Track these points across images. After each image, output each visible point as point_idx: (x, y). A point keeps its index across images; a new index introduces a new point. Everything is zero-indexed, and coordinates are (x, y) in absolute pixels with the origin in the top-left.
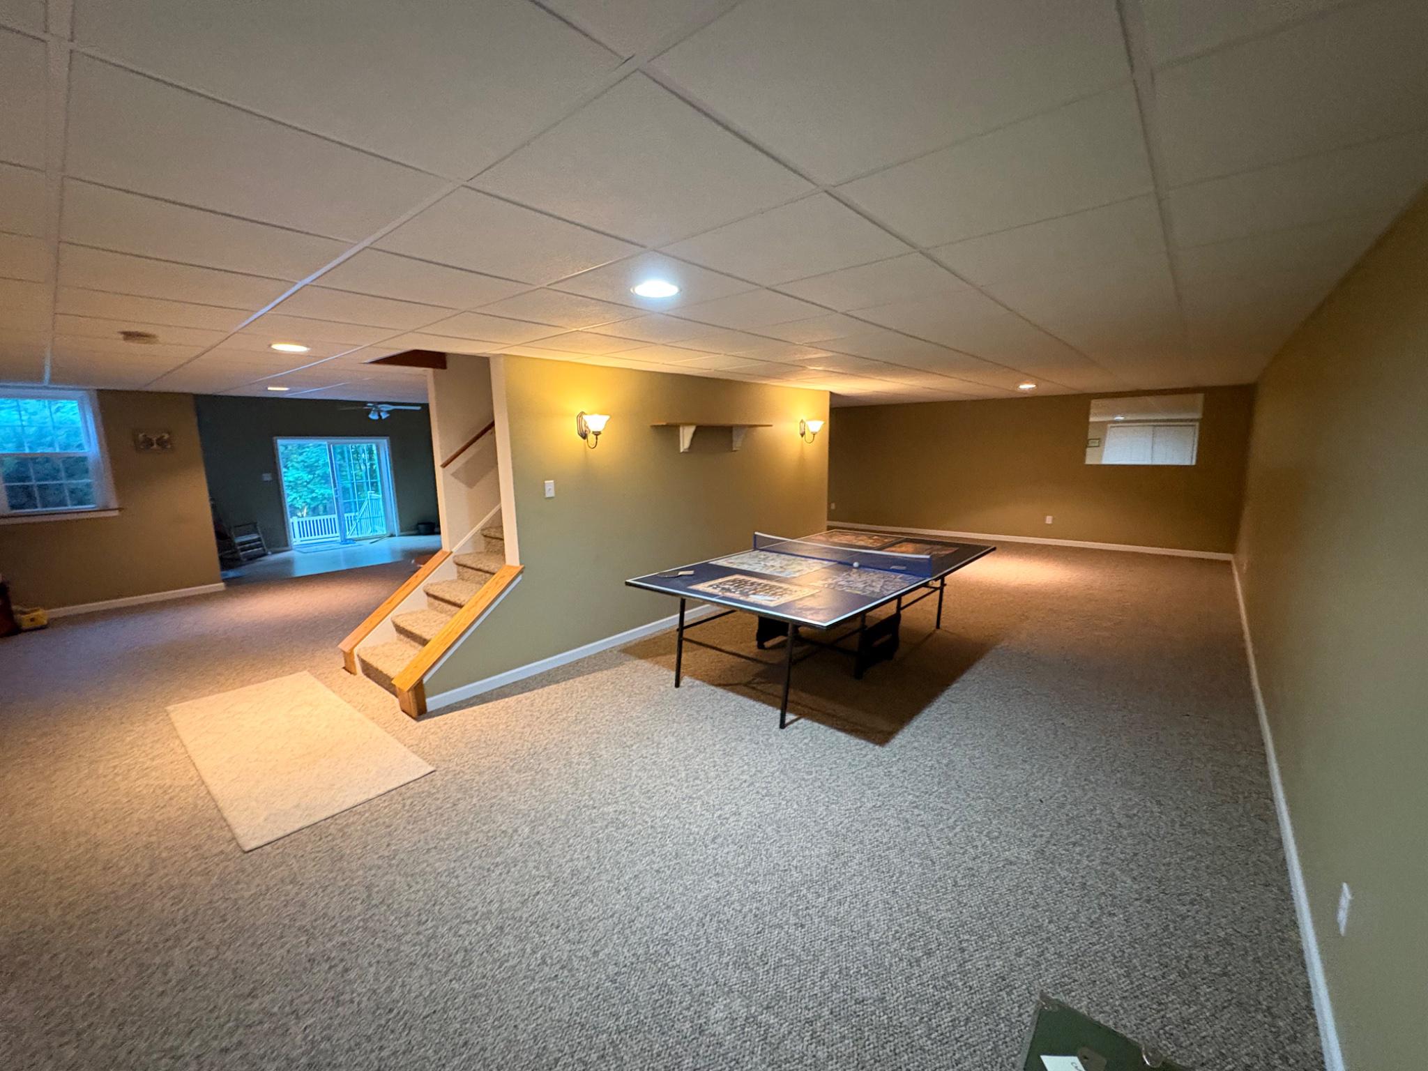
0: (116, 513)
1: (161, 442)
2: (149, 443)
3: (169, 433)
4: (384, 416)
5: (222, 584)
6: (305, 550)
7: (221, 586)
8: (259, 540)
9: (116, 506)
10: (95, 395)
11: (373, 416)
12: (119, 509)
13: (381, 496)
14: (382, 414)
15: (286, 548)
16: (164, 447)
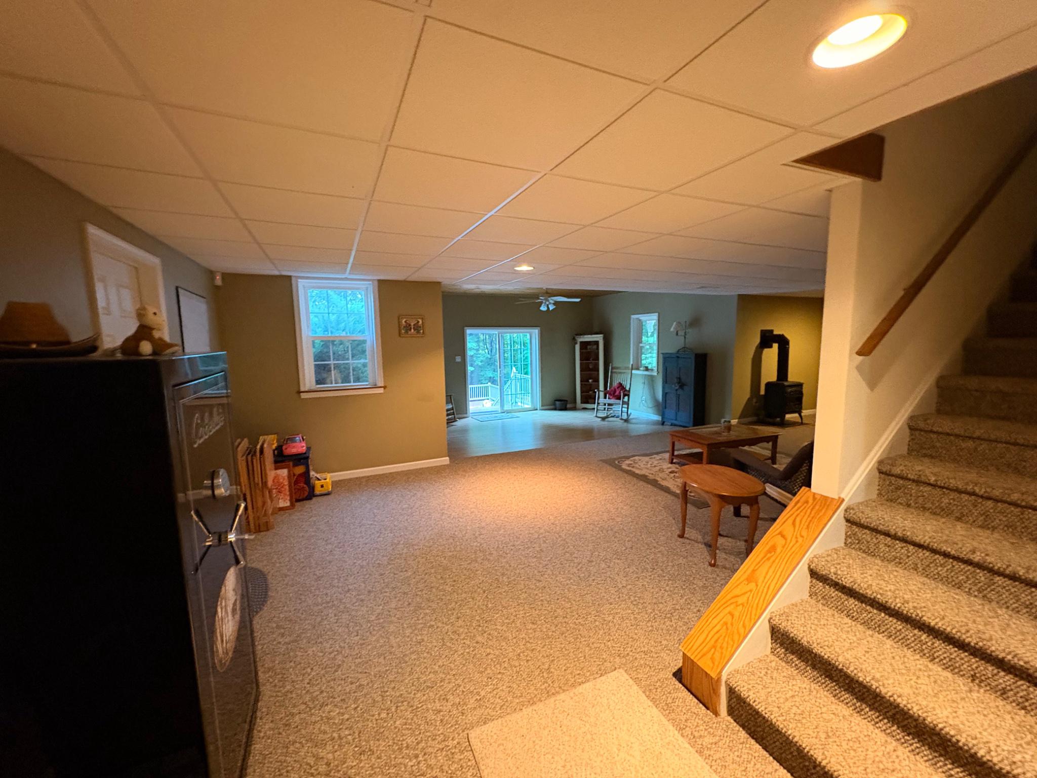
0: (381, 391)
1: (417, 328)
2: (408, 327)
3: (422, 319)
4: (551, 307)
5: (448, 458)
6: (479, 418)
7: (446, 460)
8: (452, 409)
9: (383, 385)
10: (376, 283)
11: (544, 308)
12: (385, 387)
13: (529, 377)
14: (550, 306)
15: (465, 415)
16: (418, 332)
